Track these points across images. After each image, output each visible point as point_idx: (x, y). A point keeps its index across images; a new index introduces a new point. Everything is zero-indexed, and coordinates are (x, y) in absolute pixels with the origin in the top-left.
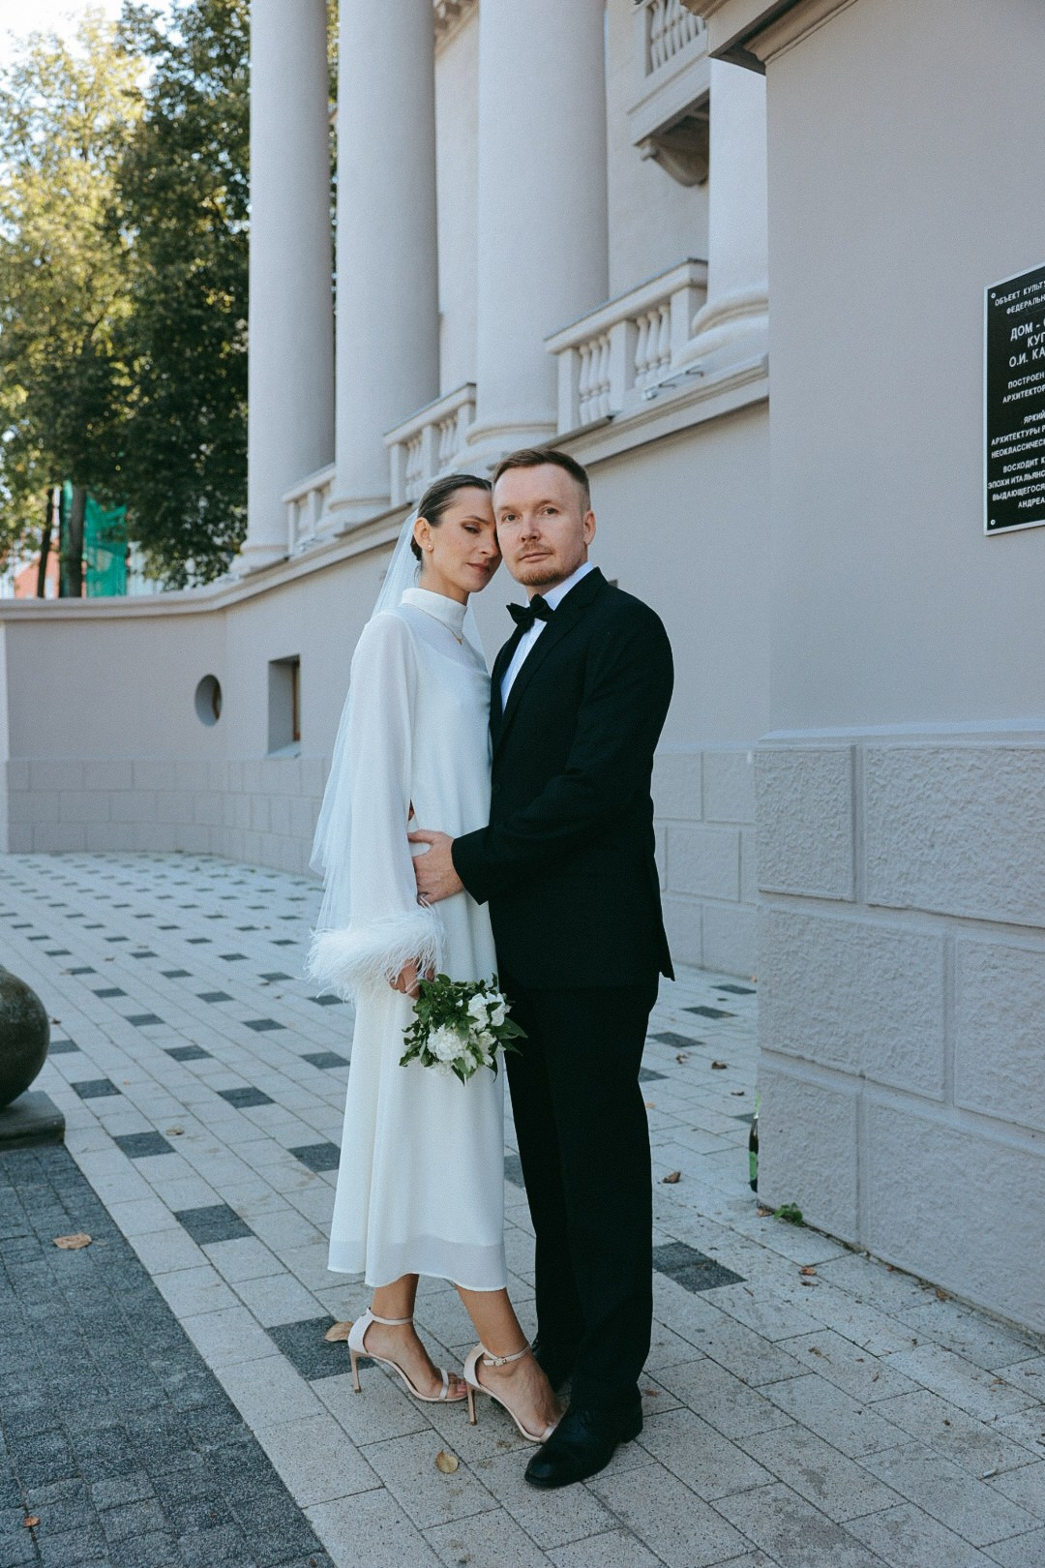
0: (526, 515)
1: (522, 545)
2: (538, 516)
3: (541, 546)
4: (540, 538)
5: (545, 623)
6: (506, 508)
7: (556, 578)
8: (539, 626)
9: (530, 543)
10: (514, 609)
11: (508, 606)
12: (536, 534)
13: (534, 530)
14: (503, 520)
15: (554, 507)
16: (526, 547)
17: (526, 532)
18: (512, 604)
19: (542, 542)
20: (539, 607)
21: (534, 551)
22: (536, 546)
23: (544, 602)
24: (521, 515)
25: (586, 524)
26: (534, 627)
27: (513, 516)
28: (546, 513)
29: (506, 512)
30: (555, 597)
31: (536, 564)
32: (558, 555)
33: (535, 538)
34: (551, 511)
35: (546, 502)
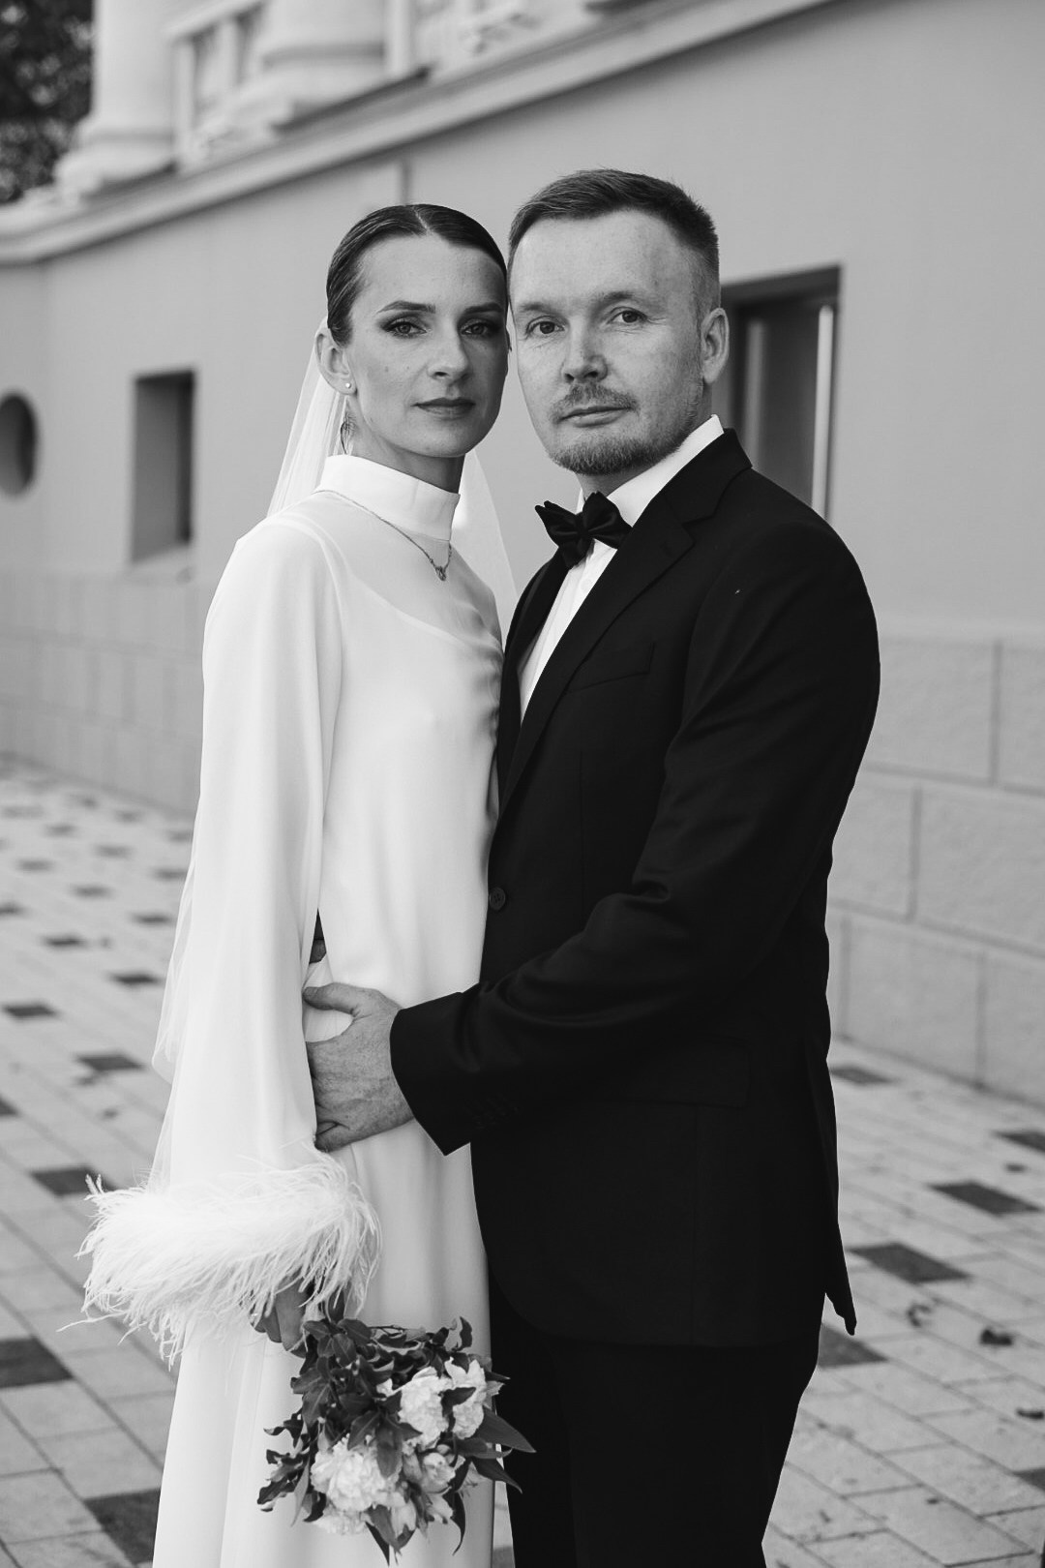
1: (565, 390)
2: (603, 325)
3: (607, 392)
4: (605, 375)
5: (614, 551)
6: (534, 307)
7: (638, 460)
8: (602, 556)
9: (584, 386)
10: (551, 515)
11: (538, 508)
12: (596, 366)
13: (591, 357)
14: (529, 331)
15: (636, 307)
16: (575, 395)
17: (576, 363)
18: (547, 503)
19: (611, 383)
20: (600, 519)
21: (592, 403)
22: (596, 391)
23: (613, 508)
24: (566, 322)
25: (709, 338)
26: (593, 556)
27: (549, 321)
28: (620, 319)
29: (532, 315)
30: (633, 498)
31: (595, 432)
32: (643, 411)
33: (594, 374)
34: (632, 316)
35: (619, 296)
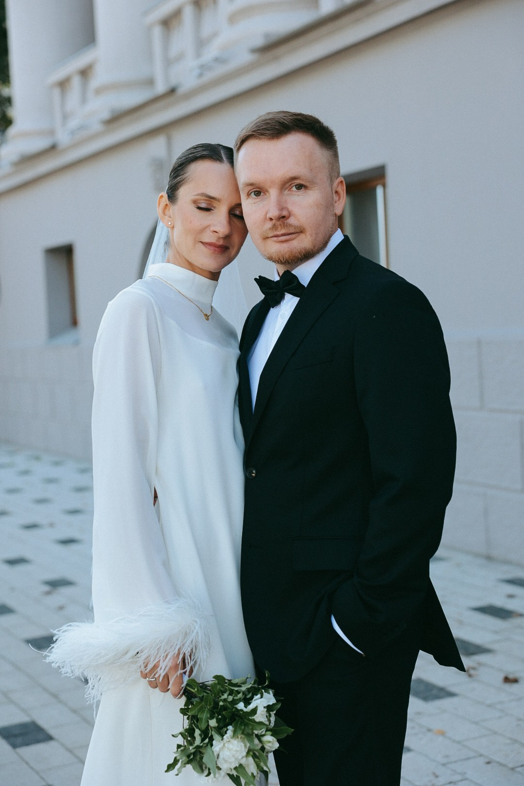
0: (273, 193)
1: (269, 225)
2: (286, 192)
3: (290, 225)
4: (289, 217)
5: (297, 299)
6: (251, 184)
7: (307, 256)
8: (289, 303)
9: (278, 223)
10: (262, 282)
11: (256, 279)
12: (285, 213)
13: (282, 209)
14: (249, 195)
15: (302, 183)
16: (274, 227)
17: (274, 212)
18: (260, 277)
19: (292, 221)
20: (289, 283)
21: (283, 231)
22: (285, 225)
23: (295, 277)
24: (267, 191)
25: (336, 192)
27: (258, 191)
28: (294, 189)
29: (250, 188)
30: (306, 273)
31: (286, 245)
32: (308, 234)
33: (284, 217)
34: (300, 187)
35: (294, 178)
